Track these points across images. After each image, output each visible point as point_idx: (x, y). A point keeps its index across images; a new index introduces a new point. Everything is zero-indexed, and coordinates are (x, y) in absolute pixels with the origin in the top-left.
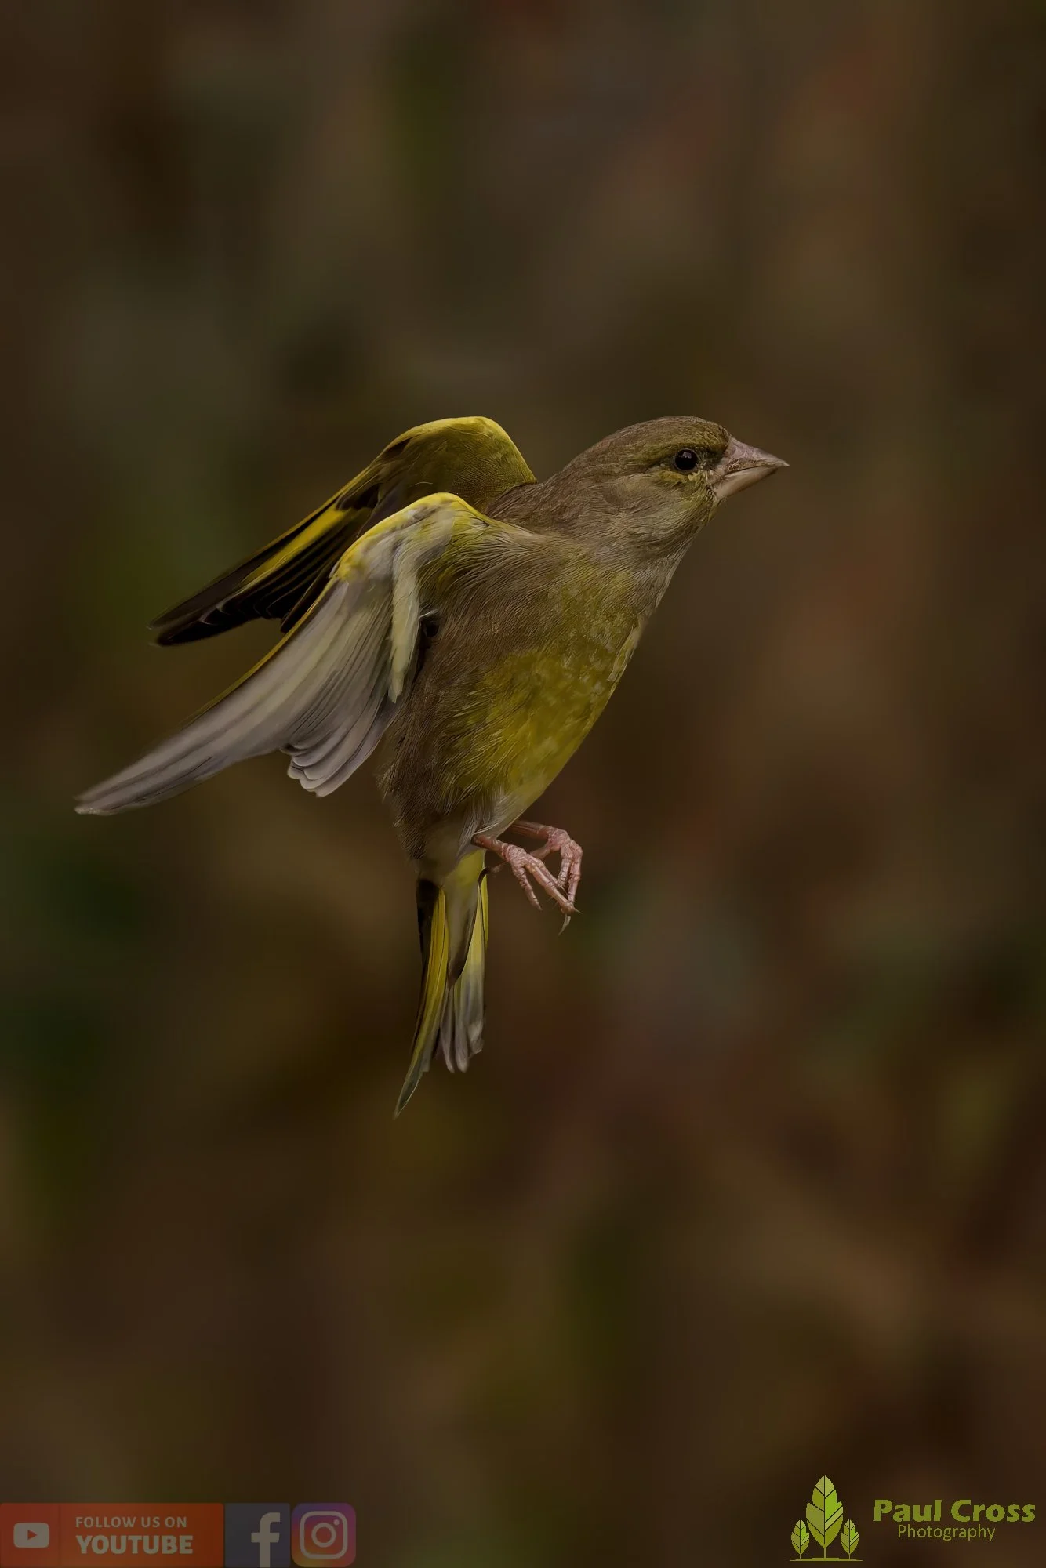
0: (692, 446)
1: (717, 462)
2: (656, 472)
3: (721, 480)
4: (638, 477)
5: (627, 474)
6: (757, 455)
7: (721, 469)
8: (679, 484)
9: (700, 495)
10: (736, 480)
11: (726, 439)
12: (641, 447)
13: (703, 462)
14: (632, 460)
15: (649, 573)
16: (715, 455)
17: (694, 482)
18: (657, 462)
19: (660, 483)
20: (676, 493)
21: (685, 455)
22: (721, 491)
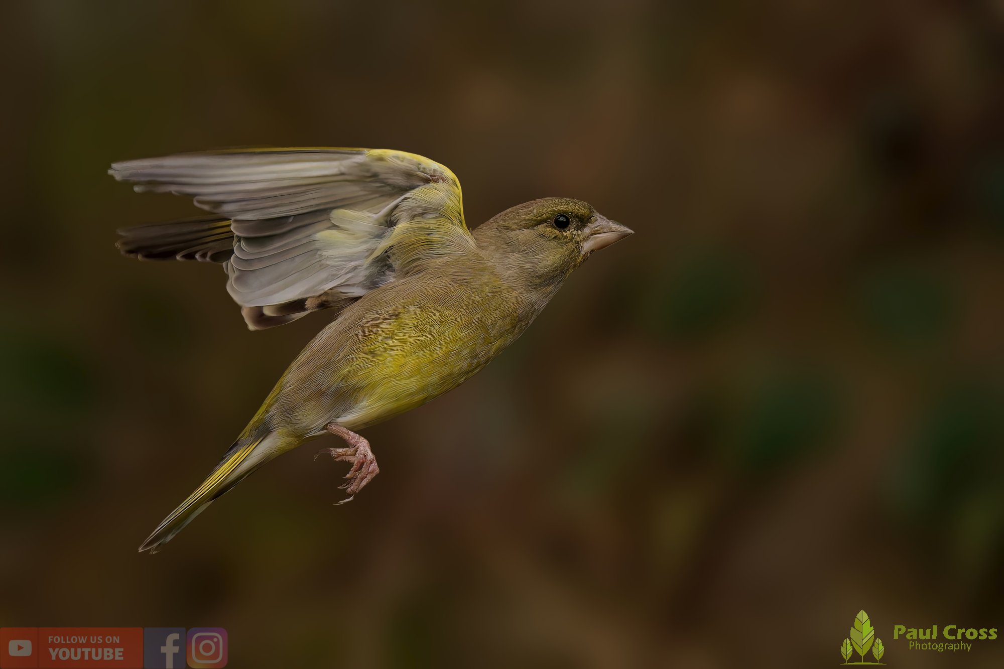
0: (566, 212)
1: (584, 226)
2: (541, 228)
3: (586, 239)
4: (526, 231)
5: (521, 229)
6: (613, 225)
7: (587, 231)
8: (555, 237)
9: (571, 246)
10: (598, 240)
11: (591, 212)
12: (531, 211)
13: (573, 225)
14: (523, 220)
15: (534, 296)
16: (583, 221)
17: (566, 237)
18: (540, 222)
19: (542, 236)
20: (553, 244)
21: (561, 219)
22: (587, 246)
